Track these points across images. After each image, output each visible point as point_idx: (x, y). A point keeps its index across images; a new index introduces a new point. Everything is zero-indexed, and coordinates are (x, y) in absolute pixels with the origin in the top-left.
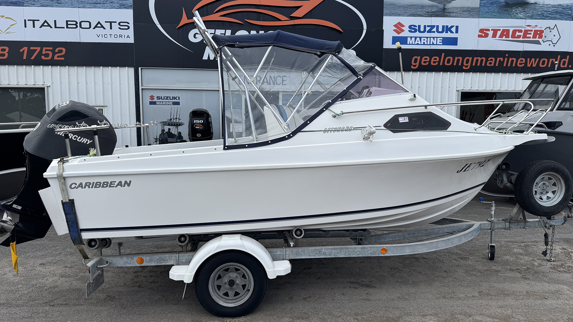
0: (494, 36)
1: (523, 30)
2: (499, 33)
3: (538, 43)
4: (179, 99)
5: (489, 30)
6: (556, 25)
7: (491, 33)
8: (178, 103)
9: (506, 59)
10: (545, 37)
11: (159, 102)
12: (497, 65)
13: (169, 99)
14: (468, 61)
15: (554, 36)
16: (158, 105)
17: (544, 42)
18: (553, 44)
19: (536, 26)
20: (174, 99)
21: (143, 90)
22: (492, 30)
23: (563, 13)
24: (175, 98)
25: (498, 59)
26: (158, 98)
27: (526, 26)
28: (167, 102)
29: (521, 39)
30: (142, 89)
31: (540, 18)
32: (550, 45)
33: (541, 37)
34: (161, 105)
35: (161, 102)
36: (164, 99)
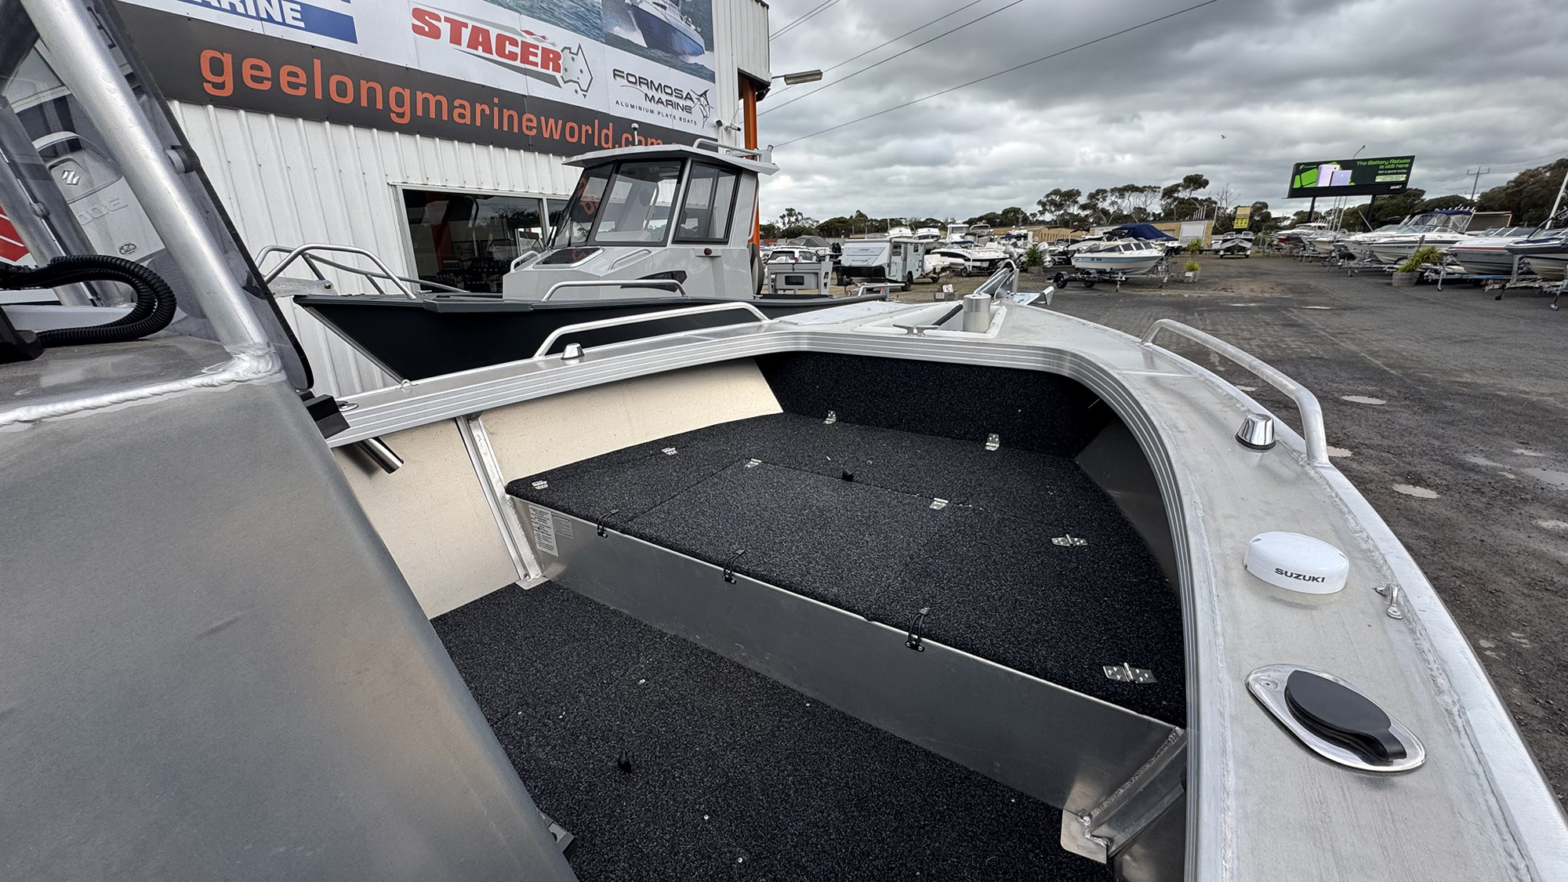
0: (456, 39)
1: (519, 39)
2: (466, 34)
3: (552, 81)
5: (438, 19)
6: (580, 47)
7: (445, 28)
9: (496, 109)
10: (566, 70)
12: (478, 123)
14: (400, 101)
15: (581, 71)
17: (565, 82)
18: (582, 90)
19: (544, 37)
22: (447, 20)
23: (589, 22)
25: (479, 107)
27: (524, 31)
29: (518, 63)
31: (546, 17)
32: (576, 91)
33: (557, 69)
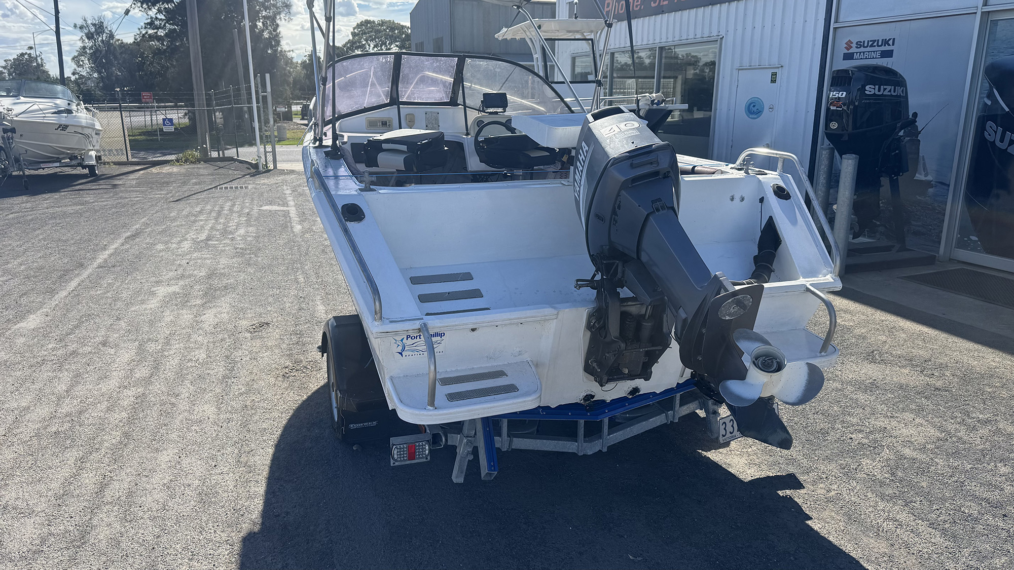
4: (893, 44)
8: (888, 54)
11: (858, 54)
13: (875, 46)
16: (855, 59)
20: (885, 46)
21: (837, 30)
24: (886, 42)
26: (859, 45)
28: (871, 52)
30: (835, 29)
34: (861, 59)
35: (862, 53)
36: (867, 47)
